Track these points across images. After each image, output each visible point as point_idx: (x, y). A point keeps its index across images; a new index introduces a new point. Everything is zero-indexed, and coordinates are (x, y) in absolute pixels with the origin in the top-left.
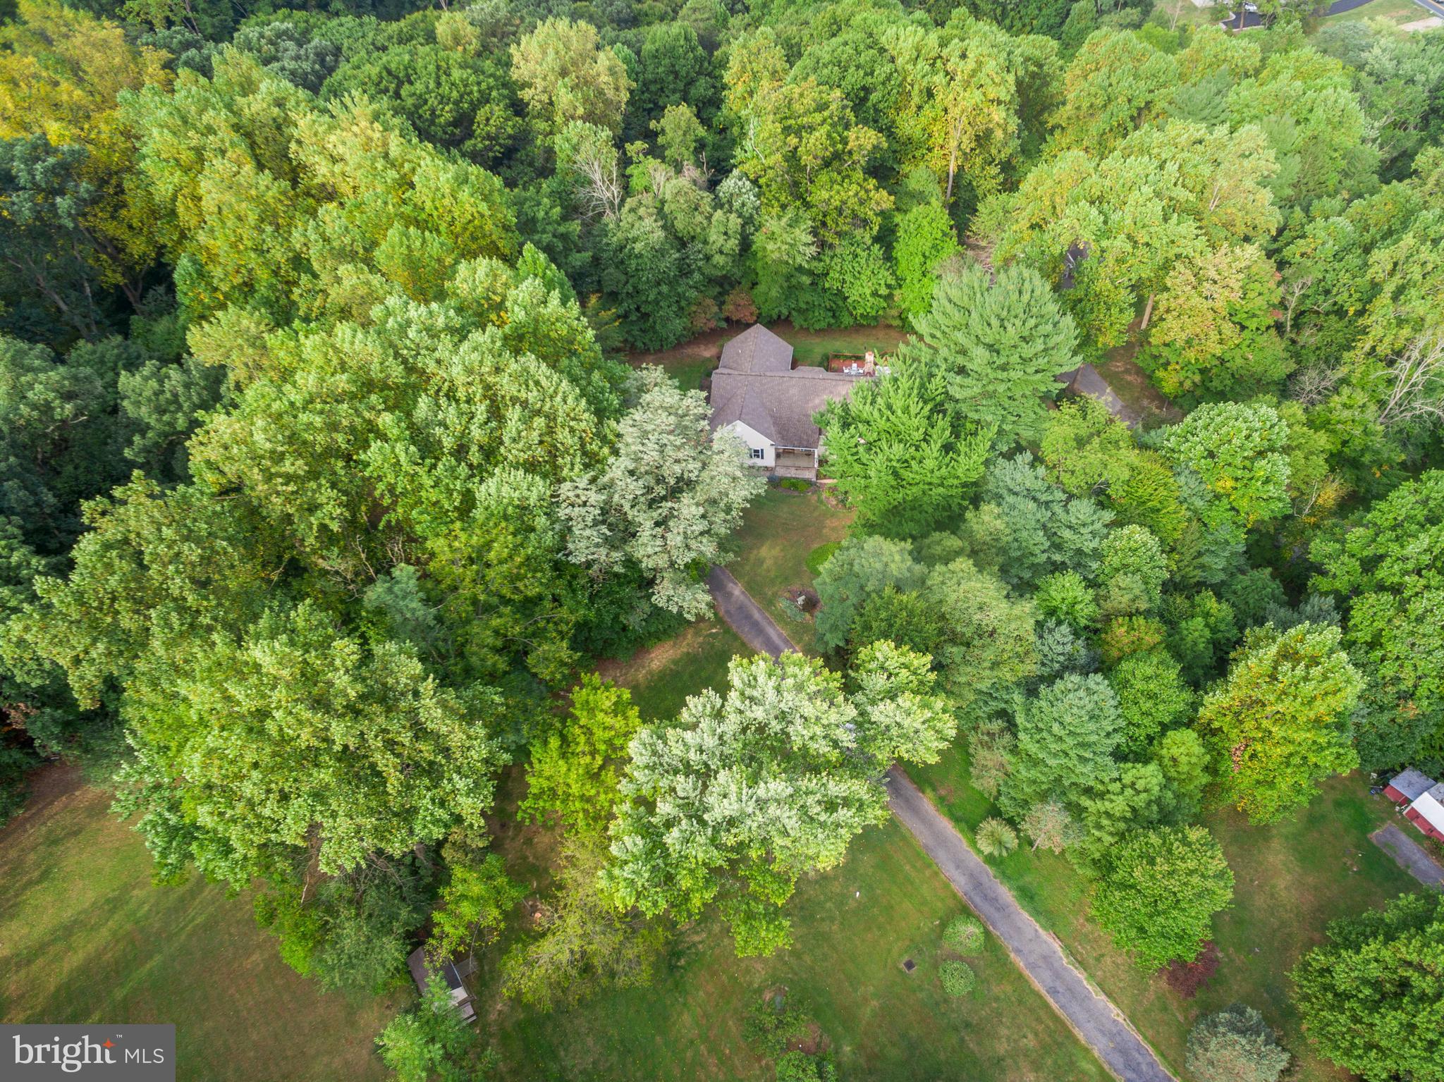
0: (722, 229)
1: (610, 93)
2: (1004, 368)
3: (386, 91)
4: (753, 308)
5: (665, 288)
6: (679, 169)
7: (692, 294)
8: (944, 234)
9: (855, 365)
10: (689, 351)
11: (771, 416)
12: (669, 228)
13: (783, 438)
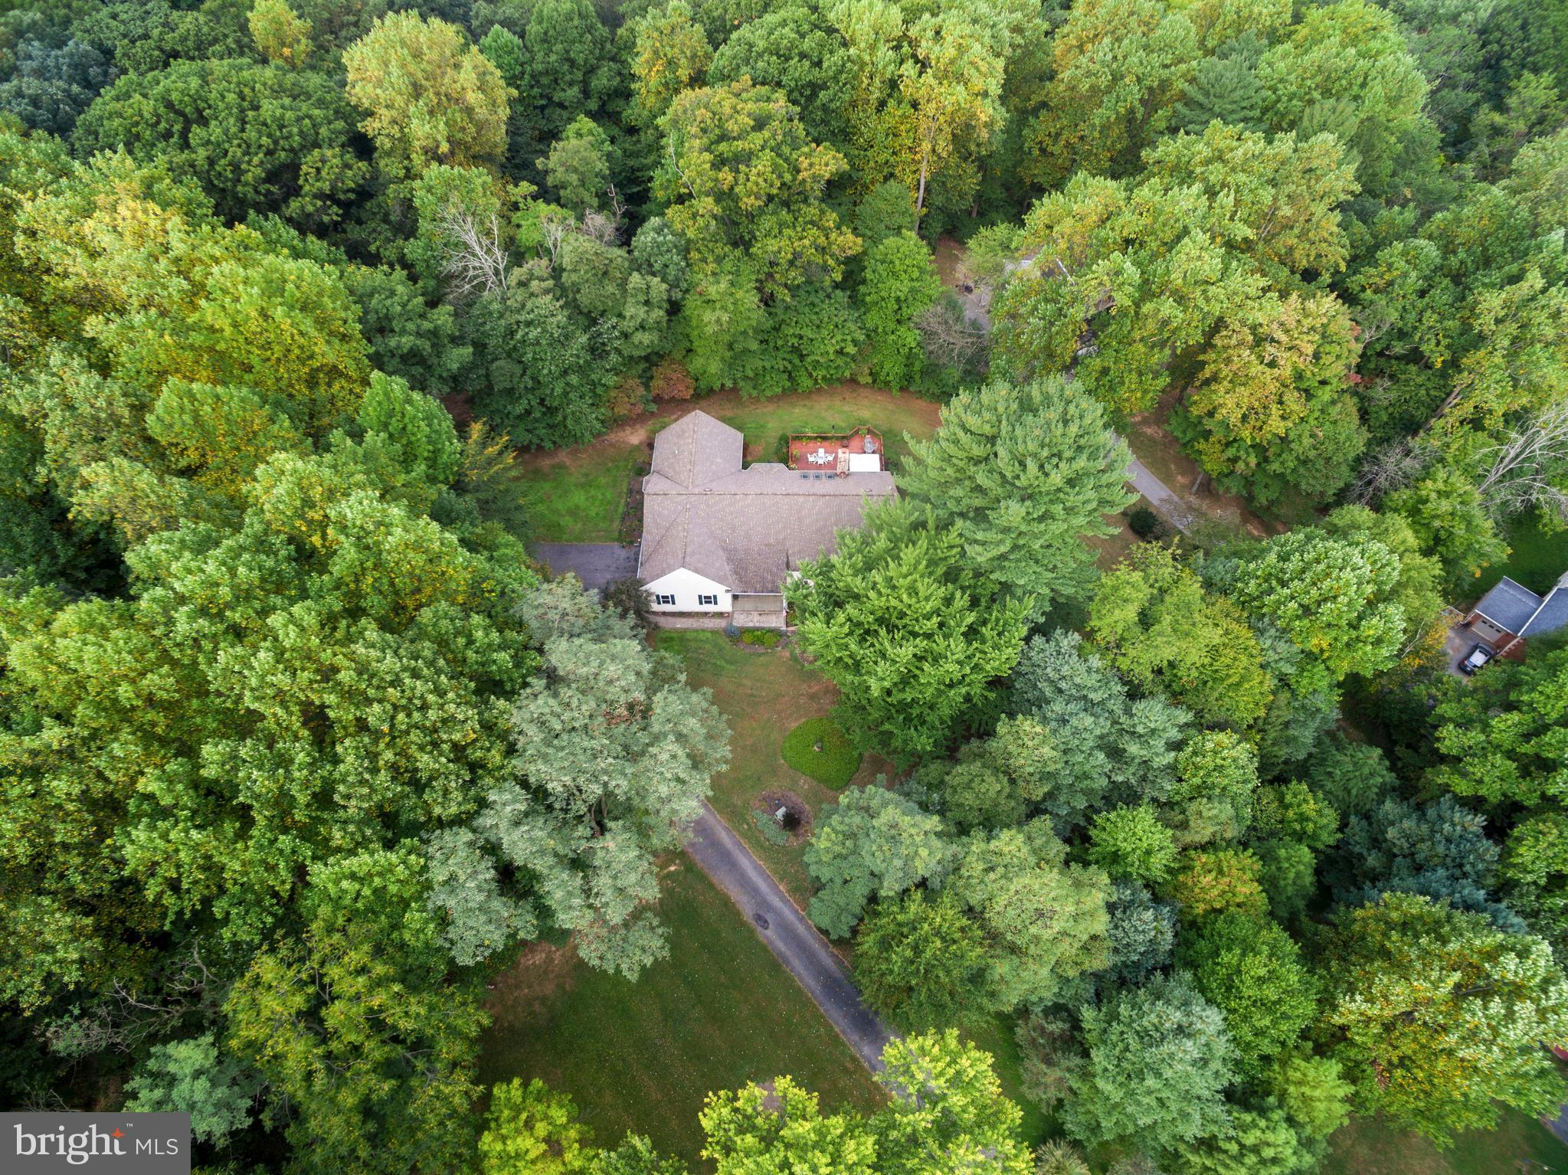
0: (642, 298)
1: (481, 113)
2: (1041, 519)
3: (167, 135)
4: (690, 381)
5: (574, 379)
6: (578, 209)
7: (611, 380)
8: (922, 271)
9: (821, 451)
10: (612, 437)
11: (725, 549)
12: (573, 306)
13: (740, 581)
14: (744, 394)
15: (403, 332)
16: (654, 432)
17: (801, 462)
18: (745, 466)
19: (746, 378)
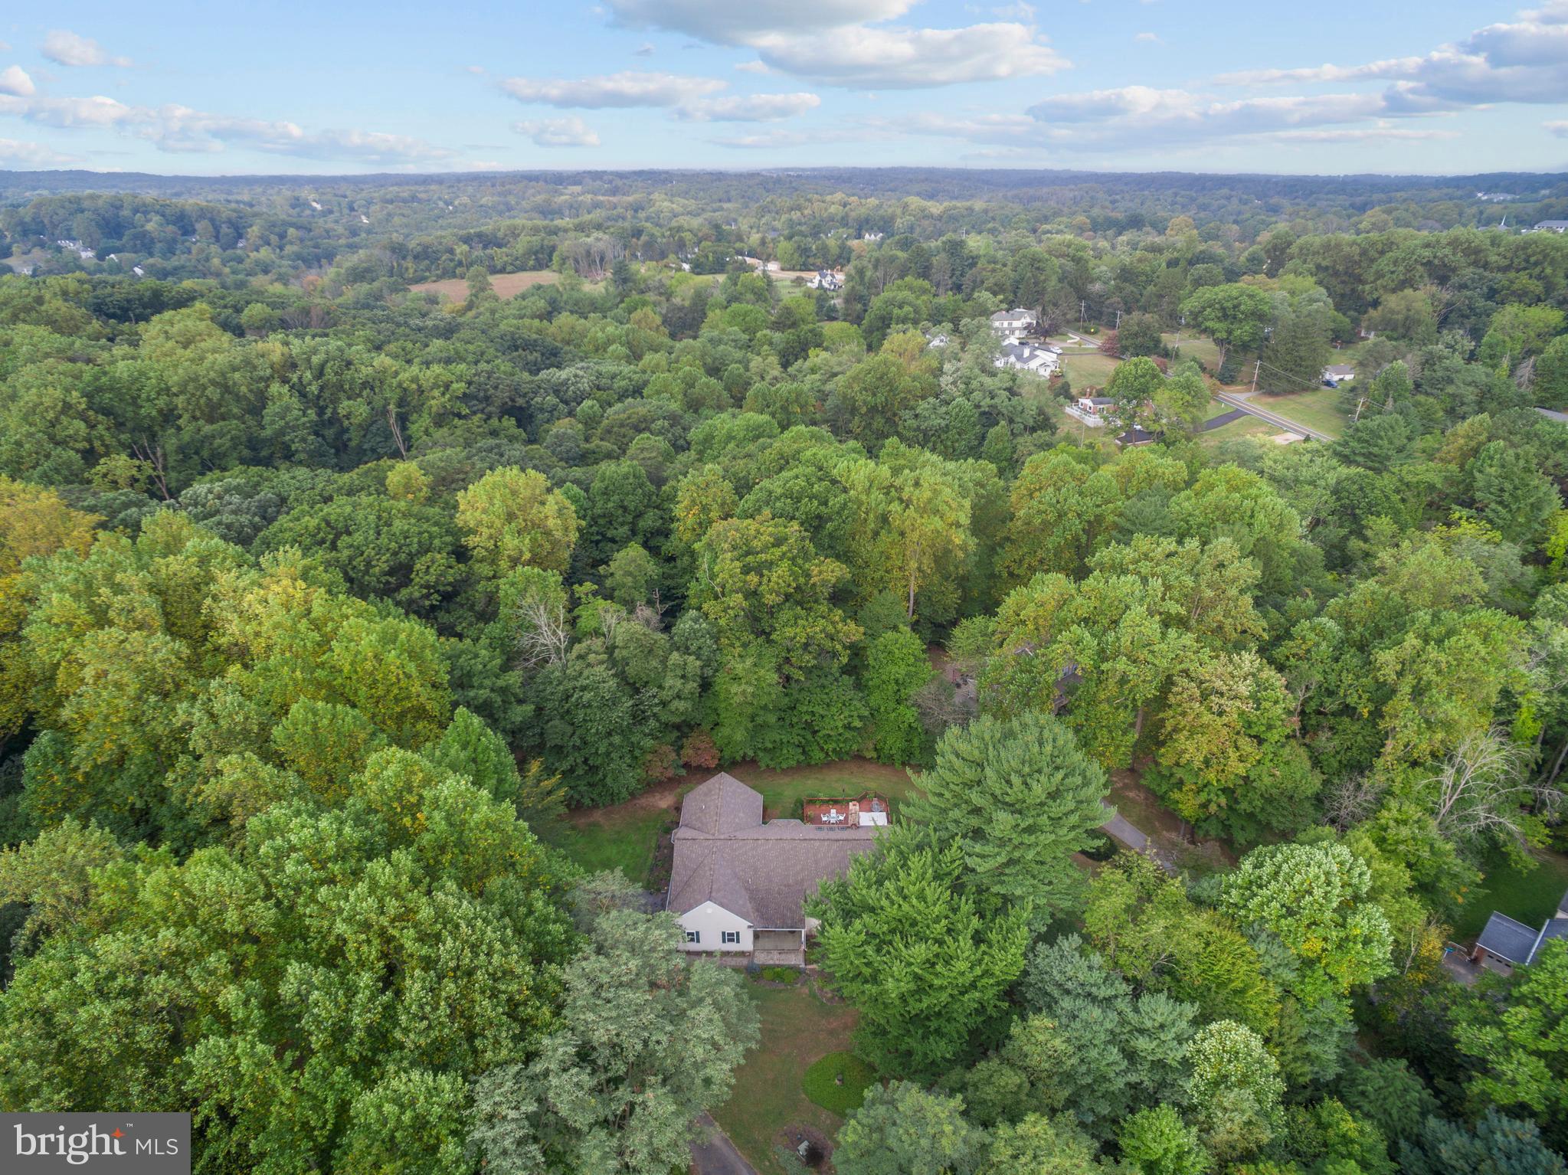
0: (679, 672)
1: (558, 534)
2: (1030, 830)
4: (715, 751)
5: (617, 739)
6: (630, 606)
7: (648, 743)
8: (917, 659)
9: (833, 811)
10: (643, 801)
11: (746, 889)
12: (621, 676)
13: (762, 917)
14: (763, 765)
15: (481, 686)
16: (682, 795)
17: (815, 820)
18: (764, 823)
19: (765, 750)
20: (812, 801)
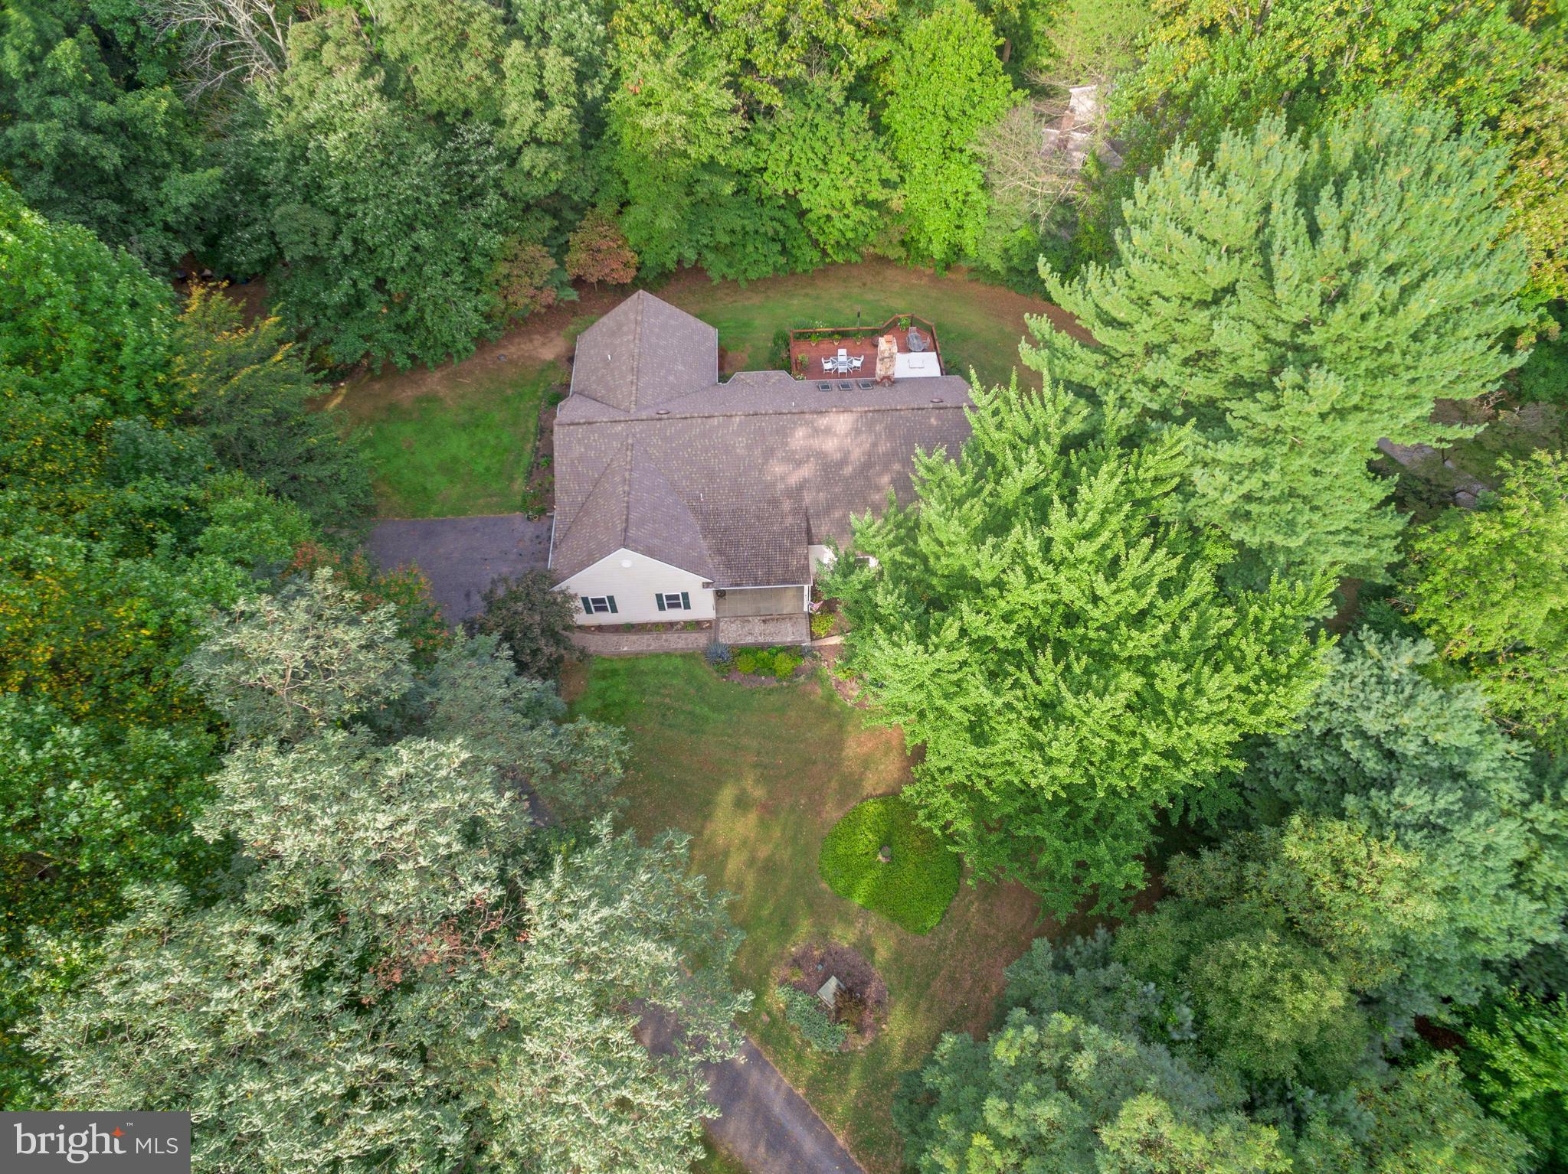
0: (531, 86)
4: (628, 254)
9: (842, 352)
10: (512, 350)
11: (696, 512)
13: (728, 566)
14: (714, 277)
16: (574, 338)
17: (811, 370)
18: (723, 378)
19: (716, 248)
20: (804, 336)
